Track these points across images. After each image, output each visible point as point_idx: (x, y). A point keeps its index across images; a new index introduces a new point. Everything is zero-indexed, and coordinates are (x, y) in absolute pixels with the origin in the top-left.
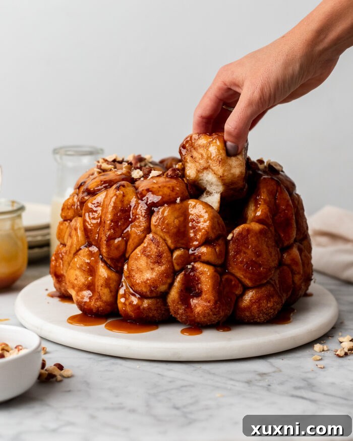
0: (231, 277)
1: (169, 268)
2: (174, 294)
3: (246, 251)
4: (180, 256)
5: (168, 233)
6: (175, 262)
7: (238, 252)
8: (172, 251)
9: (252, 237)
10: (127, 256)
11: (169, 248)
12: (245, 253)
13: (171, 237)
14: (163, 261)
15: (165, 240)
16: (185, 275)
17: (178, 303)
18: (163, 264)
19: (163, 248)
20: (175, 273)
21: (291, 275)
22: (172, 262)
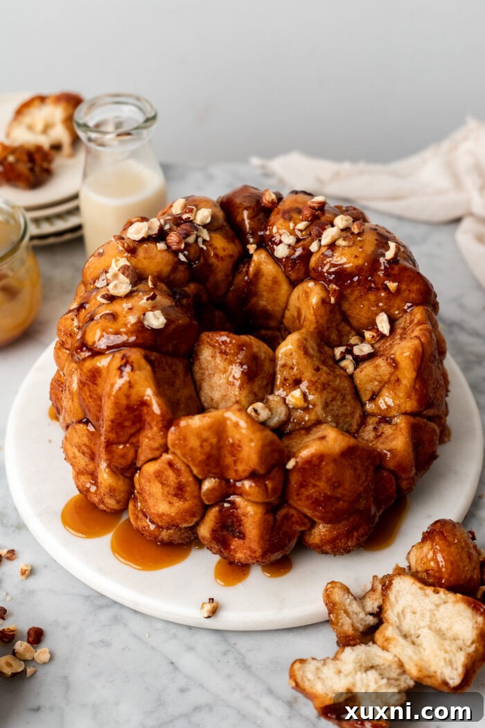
0: (293, 512)
1: (196, 505)
2: (204, 531)
3: (317, 483)
4: (211, 490)
5: (193, 460)
6: (204, 498)
7: (303, 485)
8: (199, 482)
9: (327, 464)
10: (138, 465)
11: (195, 477)
12: (315, 486)
13: (197, 466)
14: (187, 495)
15: (188, 466)
16: (220, 511)
17: (211, 542)
18: (187, 500)
19: (186, 478)
20: (206, 508)
21: (394, 482)
22: (199, 497)
